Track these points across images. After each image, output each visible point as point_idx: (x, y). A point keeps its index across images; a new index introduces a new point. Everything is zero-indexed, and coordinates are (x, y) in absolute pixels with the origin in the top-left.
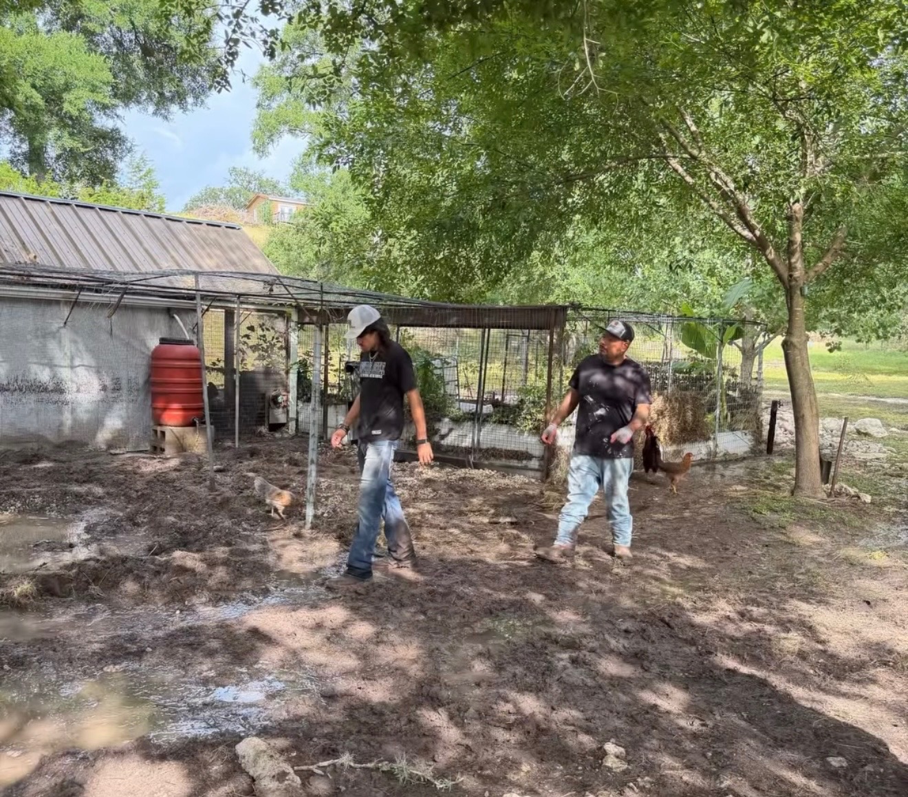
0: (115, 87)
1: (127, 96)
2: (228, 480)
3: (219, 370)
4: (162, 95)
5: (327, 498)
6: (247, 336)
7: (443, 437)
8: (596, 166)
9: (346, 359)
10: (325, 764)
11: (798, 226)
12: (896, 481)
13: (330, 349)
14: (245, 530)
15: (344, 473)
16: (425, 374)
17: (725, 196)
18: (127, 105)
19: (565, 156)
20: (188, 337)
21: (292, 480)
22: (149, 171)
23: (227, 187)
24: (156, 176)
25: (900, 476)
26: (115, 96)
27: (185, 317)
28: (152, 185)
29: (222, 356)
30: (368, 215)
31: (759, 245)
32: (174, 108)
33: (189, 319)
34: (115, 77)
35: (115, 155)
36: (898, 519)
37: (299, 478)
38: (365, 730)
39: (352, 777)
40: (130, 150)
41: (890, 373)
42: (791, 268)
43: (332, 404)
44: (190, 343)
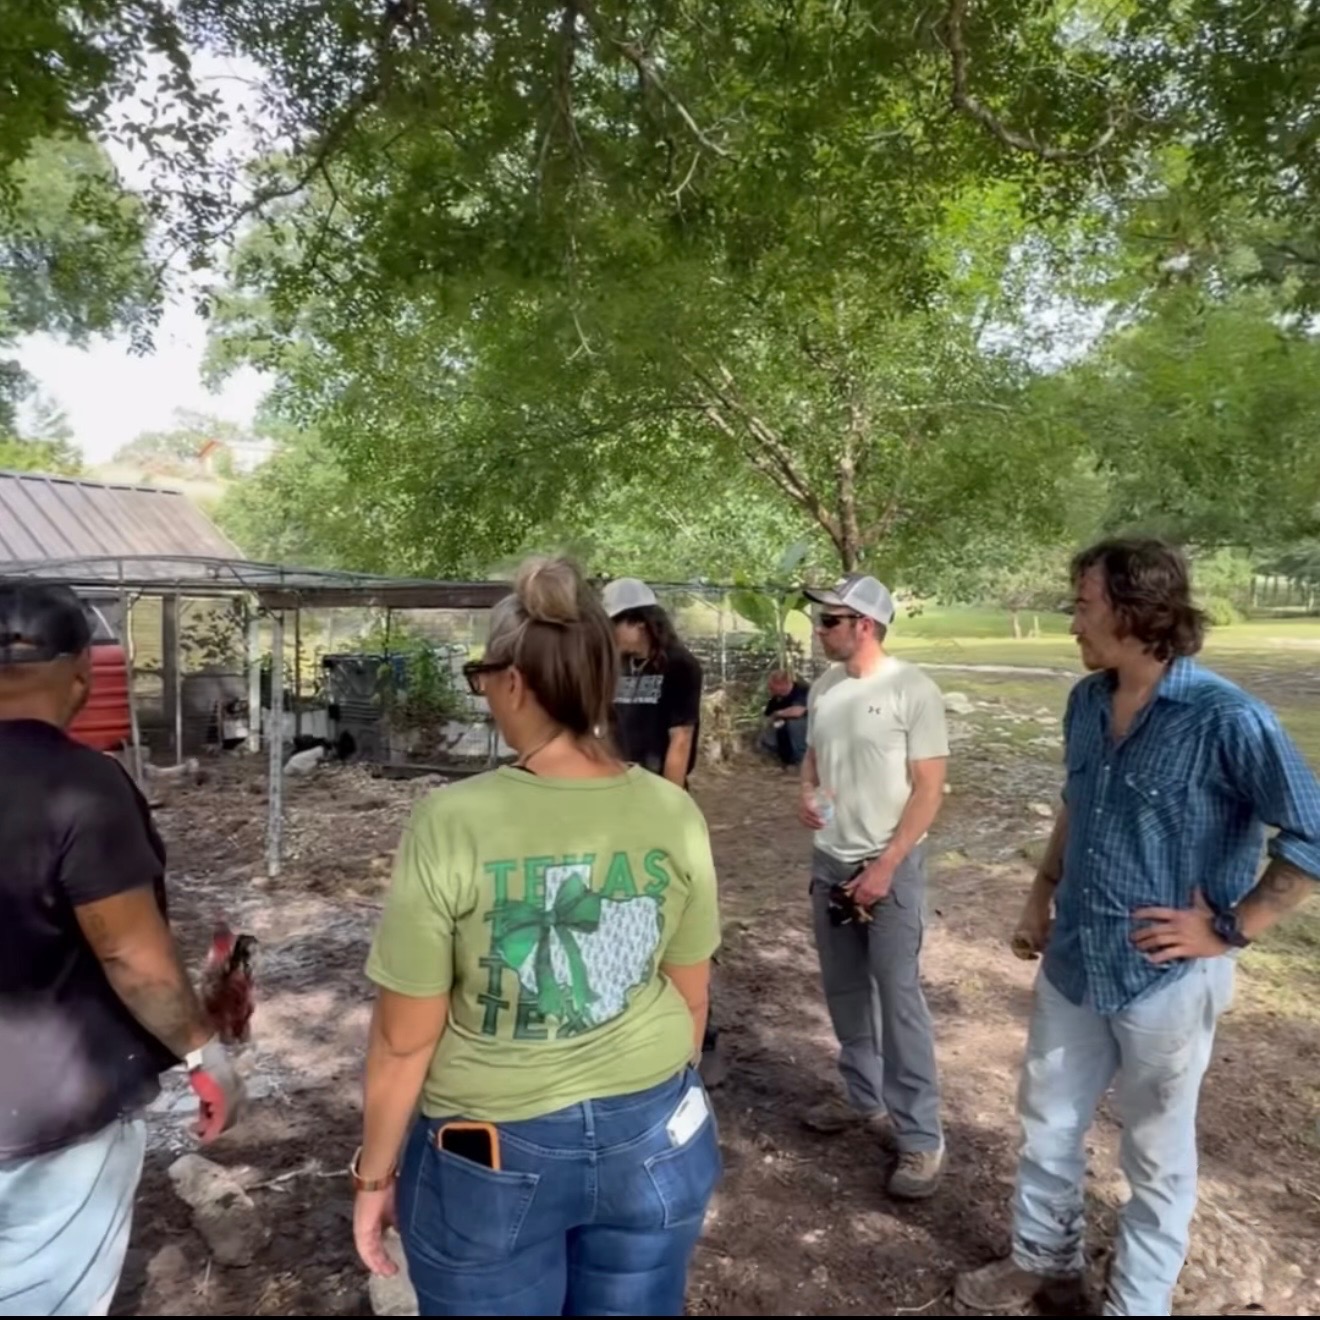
0: (14, 310)
1: (30, 321)
2: (167, 818)
3: (156, 672)
4: (77, 320)
5: (298, 835)
6: (193, 628)
7: (451, 745)
8: (623, 414)
9: (324, 652)
10: (286, 1176)
11: (848, 486)
12: (979, 765)
13: (302, 638)
14: (188, 884)
15: (323, 799)
16: (425, 668)
17: (768, 450)
18: (30, 332)
19: (587, 404)
20: (111, 634)
21: (253, 814)
22: (62, 417)
23: (170, 430)
24: (70, 422)
25: (984, 759)
26: (14, 321)
27: (107, 608)
28: (66, 433)
29: (159, 656)
30: (345, 478)
31: (810, 504)
32: (95, 336)
33: (115, 609)
34: (13, 296)
35: (14, 395)
36: (978, 811)
37: (261, 810)
38: (340, 1129)
39: (320, 1190)
40: (34, 388)
41: (981, 635)
42: (845, 529)
43: (307, 710)
44: (115, 642)
